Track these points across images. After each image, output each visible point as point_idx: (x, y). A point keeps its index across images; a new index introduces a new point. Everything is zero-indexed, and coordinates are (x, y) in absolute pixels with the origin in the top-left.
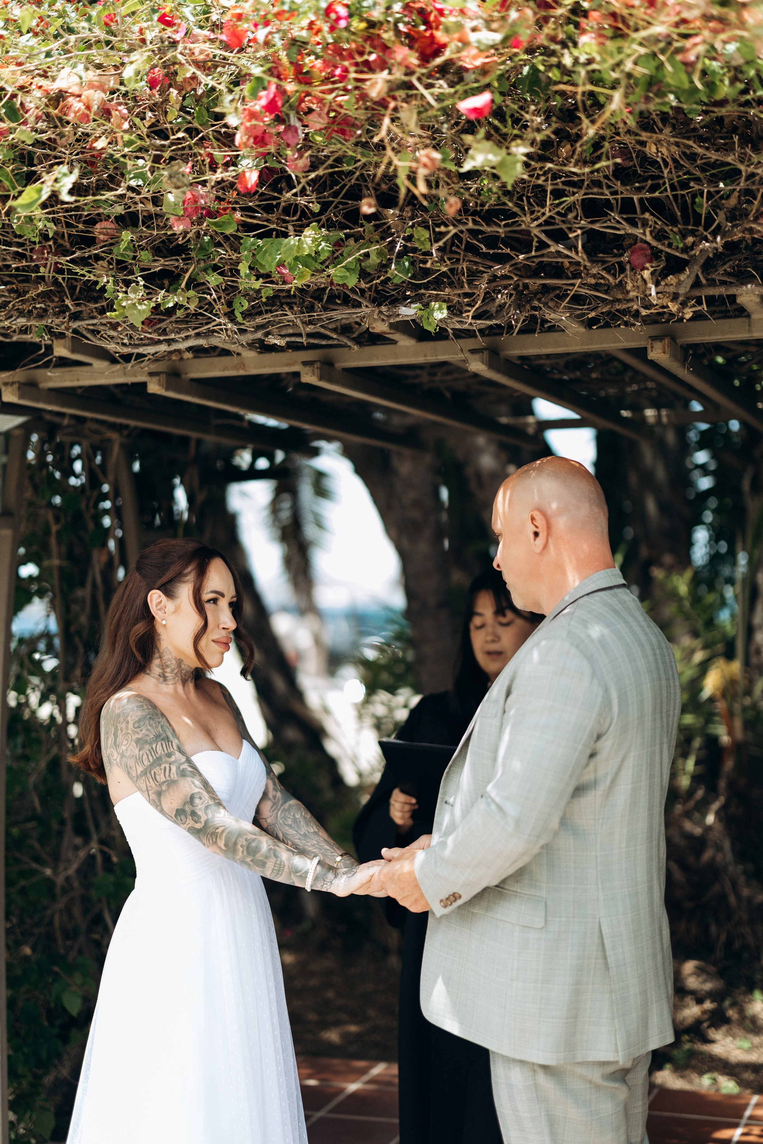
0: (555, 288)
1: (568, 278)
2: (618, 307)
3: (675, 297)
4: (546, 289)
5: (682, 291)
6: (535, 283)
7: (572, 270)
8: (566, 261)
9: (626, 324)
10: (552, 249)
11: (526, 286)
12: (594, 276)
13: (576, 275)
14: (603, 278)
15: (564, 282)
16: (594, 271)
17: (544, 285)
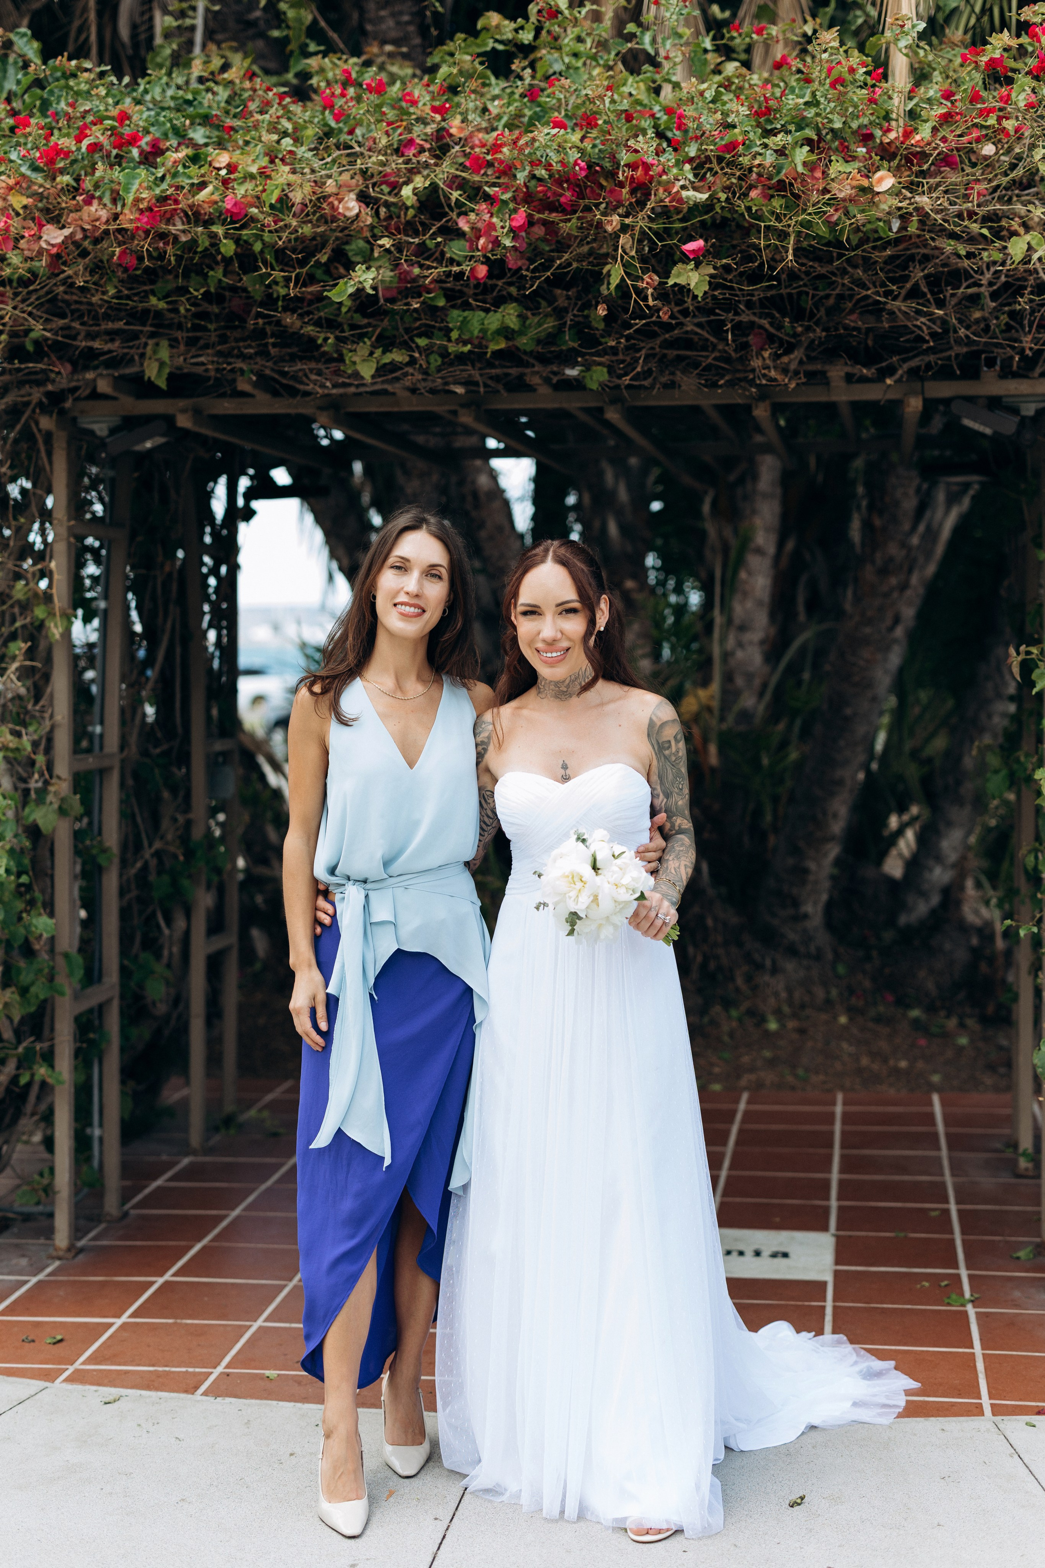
0: (687, 357)
1: (697, 351)
2: (738, 375)
3: (785, 371)
4: (680, 359)
5: (793, 366)
6: (672, 353)
7: (701, 343)
8: (696, 338)
9: (745, 389)
10: (689, 329)
11: (664, 356)
12: (720, 351)
13: (704, 348)
14: (726, 352)
15: (695, 353)
16: (720, 347)
17: (678, 356)
